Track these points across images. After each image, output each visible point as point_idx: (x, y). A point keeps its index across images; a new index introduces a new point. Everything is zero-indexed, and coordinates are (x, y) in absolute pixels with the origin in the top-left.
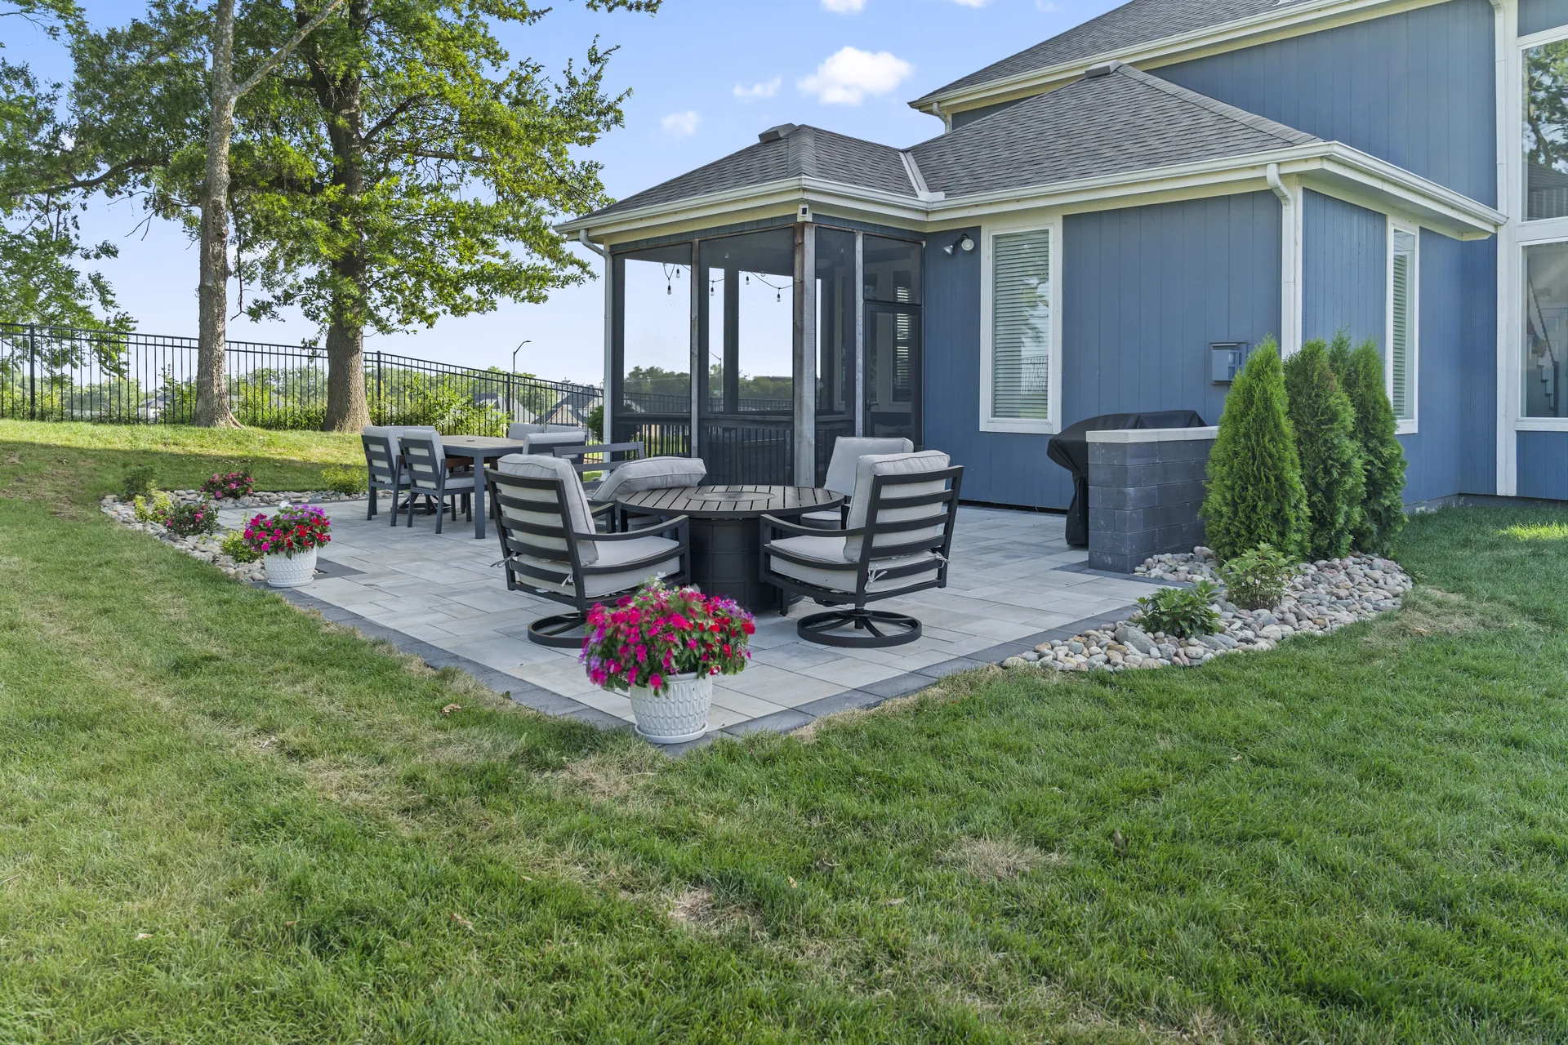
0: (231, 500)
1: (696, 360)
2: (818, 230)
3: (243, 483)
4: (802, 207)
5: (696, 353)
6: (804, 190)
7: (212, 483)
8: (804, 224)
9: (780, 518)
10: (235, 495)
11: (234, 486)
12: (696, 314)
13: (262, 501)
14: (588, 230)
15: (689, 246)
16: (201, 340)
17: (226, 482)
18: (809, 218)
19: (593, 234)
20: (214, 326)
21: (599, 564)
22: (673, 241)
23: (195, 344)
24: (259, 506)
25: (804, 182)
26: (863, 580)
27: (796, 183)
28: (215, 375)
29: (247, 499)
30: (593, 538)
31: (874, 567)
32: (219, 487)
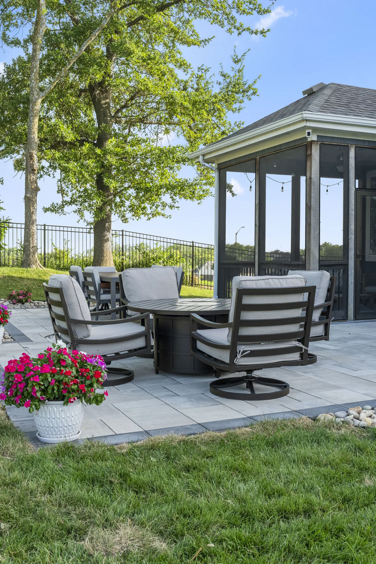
0: (20, 304)
1: (257, 228)
2: (322, 146)
3: (26, 296)
4: (307, 131)
5: (258, 225)
6: (307, 120)
7: (11, 295)
8: (312, 142)
9: (201, 316)
10: (21, 302)
11: (21, 297)
12: (257, 201)
13: (35, 305)
14: (204, 155)
15: (254, 161)
16: (26, 224)
17: (18, 295)
18: (314, 137)
19: (207, 157)
20: (31, 217)
21: (90, 338)
22: (247, 158)
23: (23, 226)
24: (32, 308)
25: (304, 115)
26: (233, 355)
27: (300, 116)
28: (31, 242)
29: (27, 304)
30: (86, 323)
31: (241, 348)
32: (14, 298)
